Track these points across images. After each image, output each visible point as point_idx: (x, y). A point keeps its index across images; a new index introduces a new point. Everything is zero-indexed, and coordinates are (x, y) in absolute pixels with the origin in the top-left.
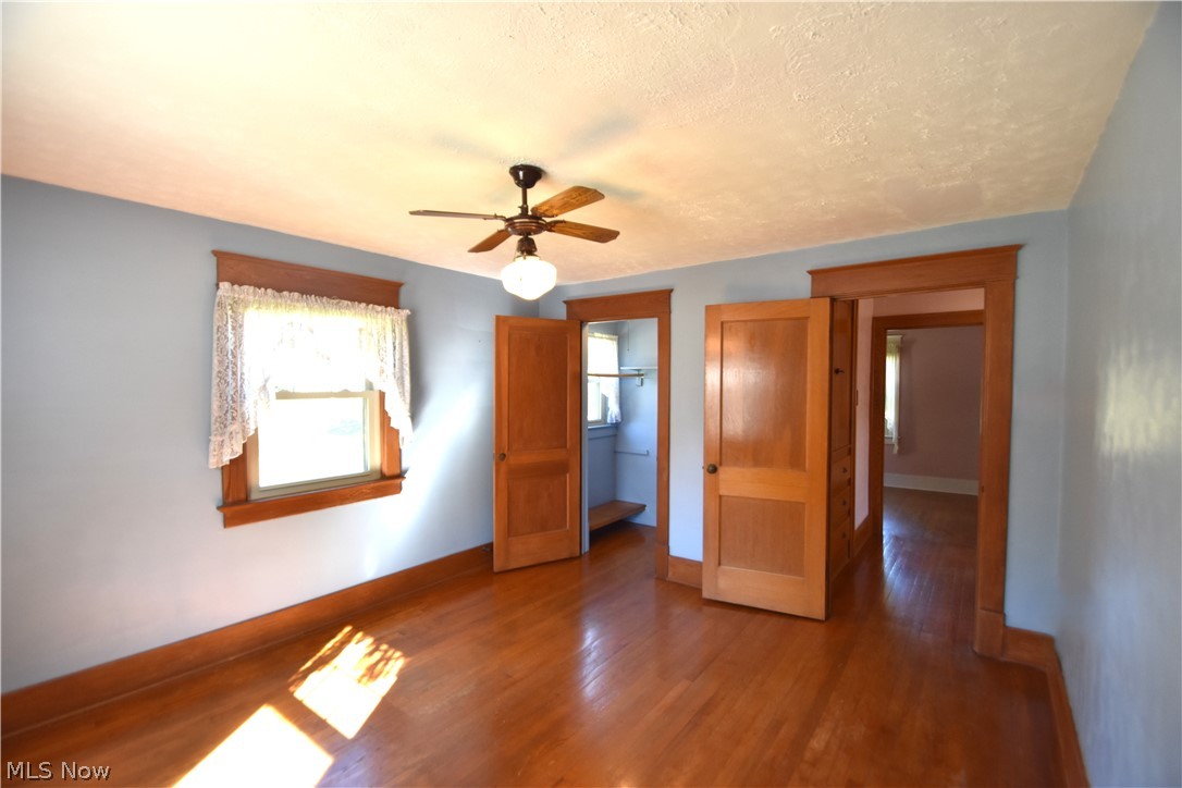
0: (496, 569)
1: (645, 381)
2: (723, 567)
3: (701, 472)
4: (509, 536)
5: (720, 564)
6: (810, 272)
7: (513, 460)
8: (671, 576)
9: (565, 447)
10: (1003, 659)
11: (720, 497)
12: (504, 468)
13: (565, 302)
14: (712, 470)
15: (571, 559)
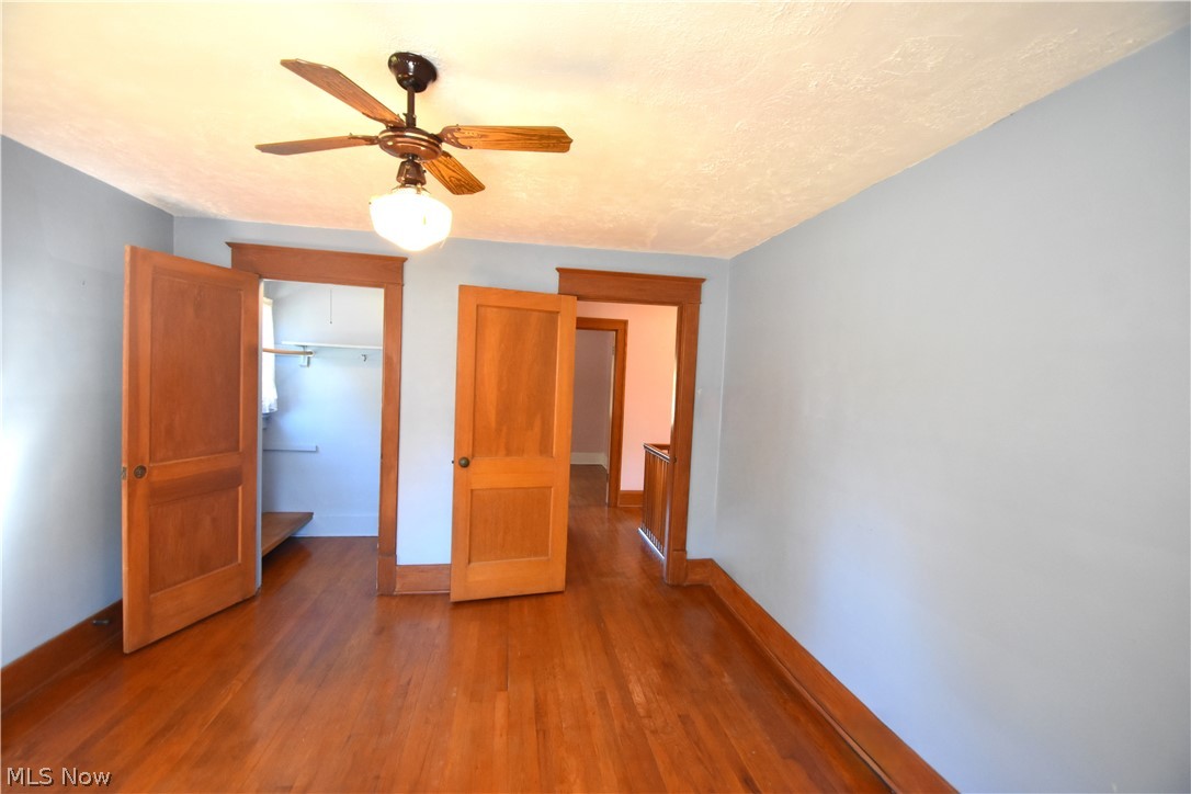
0: (127, 649)
1: (312, 360)
2: (472, 565)
3: (450, 468)
4: (152, 592)
5: (469, 562)
6: (558, 270)
7: (159, 474)
8: (399, 589)
9: (236, 448)
10: (685, 584)
11: (472, 490)
12: (142, 487)
13: (229, 244)
14: (463, 463)
15: (246, 601)
